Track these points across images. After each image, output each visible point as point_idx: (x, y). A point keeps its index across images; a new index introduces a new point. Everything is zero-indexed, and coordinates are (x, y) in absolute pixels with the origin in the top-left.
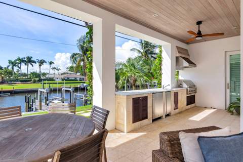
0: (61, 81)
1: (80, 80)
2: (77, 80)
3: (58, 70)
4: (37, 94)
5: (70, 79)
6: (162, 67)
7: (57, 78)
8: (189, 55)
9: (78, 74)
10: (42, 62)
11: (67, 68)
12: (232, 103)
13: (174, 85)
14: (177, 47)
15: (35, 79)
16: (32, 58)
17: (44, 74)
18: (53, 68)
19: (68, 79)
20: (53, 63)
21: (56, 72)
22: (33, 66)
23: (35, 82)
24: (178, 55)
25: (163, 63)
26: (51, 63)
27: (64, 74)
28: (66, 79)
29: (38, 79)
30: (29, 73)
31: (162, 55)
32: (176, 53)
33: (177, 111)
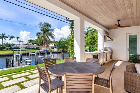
0: (24, 49)
1: (37, 48)
2: (35, 48)
3: (22, 42)
4: (14, 57)
5: (30, 47)
6: (98, 41)
7: (22, 47)
8: (109, 35)
9: (35, 44)
10: (12, 37)
11: (28, 41)
12: (131, 58)
13: (104, 50)
14: (105, 31)
15: (8, 48)
16: (5, 34)
17: (13, 45)
18: (19, 41)
19: (29, 48)
20: (19, 38)
21: (21, 43)
22: (5, 39)
23: (7, 49)
24: (105, 35)
25: (98, 39)
26: (18, 38)
27: (26, 44)
28: (28, 47)
29: (9, 48)
30: (3, 44)
31: (98, 35)
32: (104, 34)
33: (107, 62)
